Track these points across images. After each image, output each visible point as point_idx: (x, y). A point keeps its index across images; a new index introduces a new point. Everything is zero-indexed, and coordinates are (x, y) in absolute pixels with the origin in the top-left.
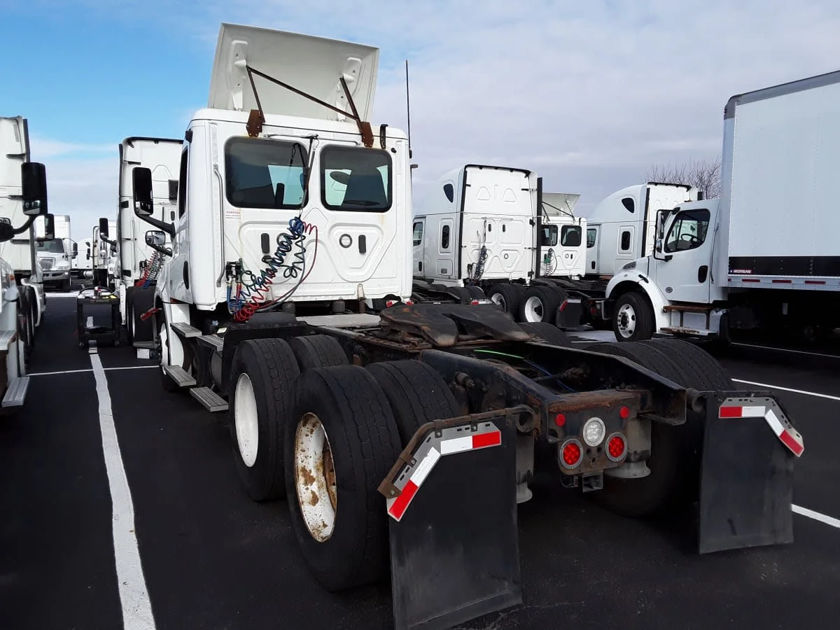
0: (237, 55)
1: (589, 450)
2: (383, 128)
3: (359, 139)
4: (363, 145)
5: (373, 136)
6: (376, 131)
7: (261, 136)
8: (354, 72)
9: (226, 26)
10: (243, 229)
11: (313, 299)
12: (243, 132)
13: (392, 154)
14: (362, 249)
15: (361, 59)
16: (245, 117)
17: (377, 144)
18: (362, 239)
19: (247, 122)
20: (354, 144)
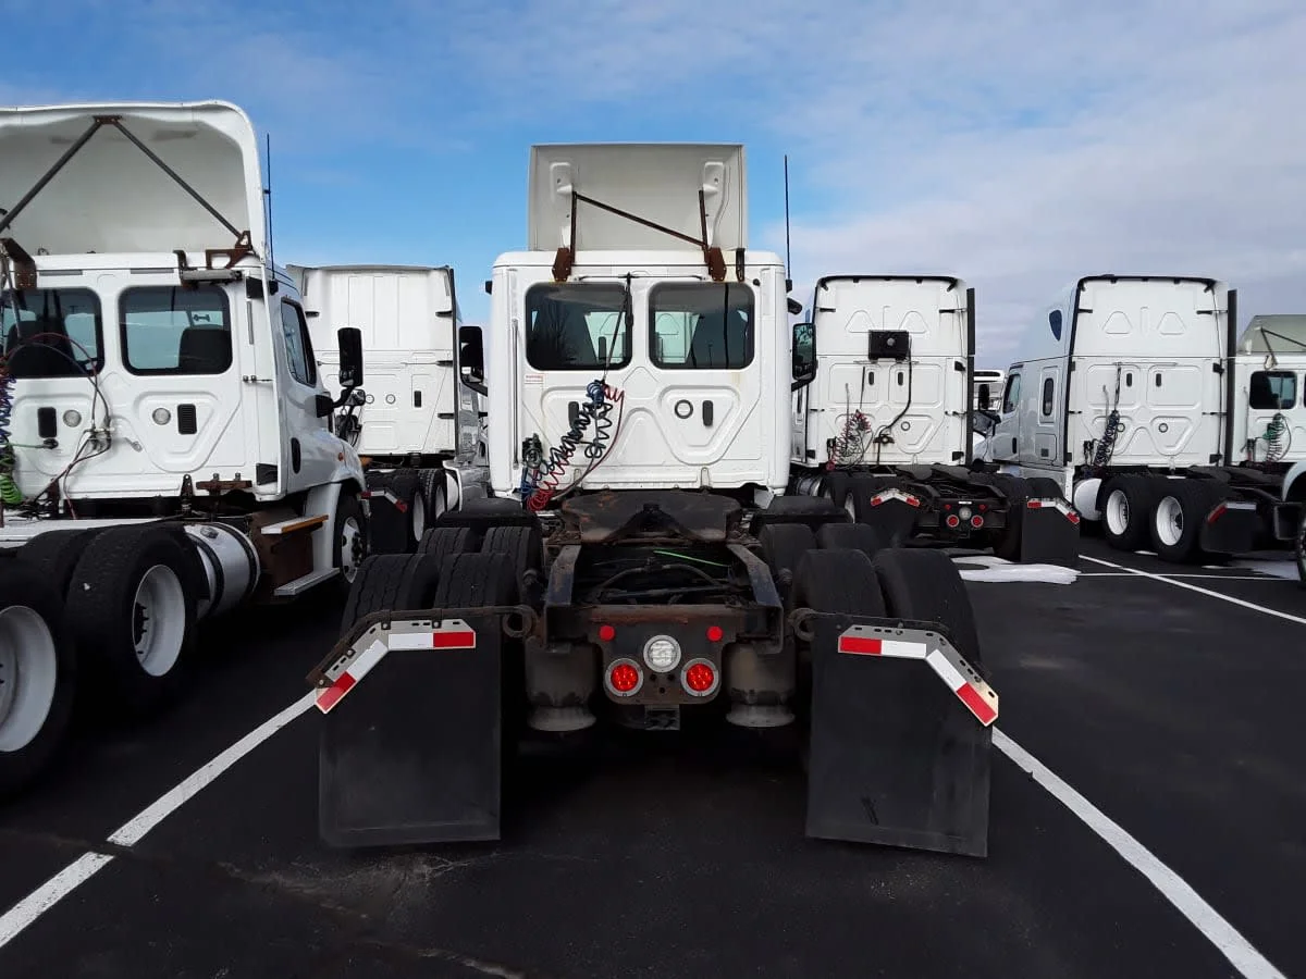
0: (559, 181)
1: (652, 676)
2: (740, 253)
3: (703, 272)
4: (710, 279)
5: (724, 265)
6: (729, 258)
7: (570, 279)
8: (716, 180)
9: (538, 148)
10: (546, 398)
11: (638, 487)
12: (547, 277)
13: (754, 287)
14: (708, 418)
15: (724, 162)
16: (551, 258)
17: (731, 276)
18: (708, 408)
19: (553, 263)
20: (697, 280)
